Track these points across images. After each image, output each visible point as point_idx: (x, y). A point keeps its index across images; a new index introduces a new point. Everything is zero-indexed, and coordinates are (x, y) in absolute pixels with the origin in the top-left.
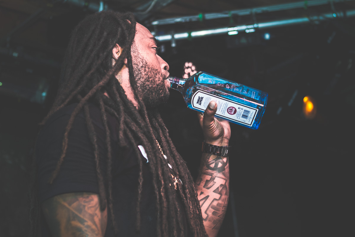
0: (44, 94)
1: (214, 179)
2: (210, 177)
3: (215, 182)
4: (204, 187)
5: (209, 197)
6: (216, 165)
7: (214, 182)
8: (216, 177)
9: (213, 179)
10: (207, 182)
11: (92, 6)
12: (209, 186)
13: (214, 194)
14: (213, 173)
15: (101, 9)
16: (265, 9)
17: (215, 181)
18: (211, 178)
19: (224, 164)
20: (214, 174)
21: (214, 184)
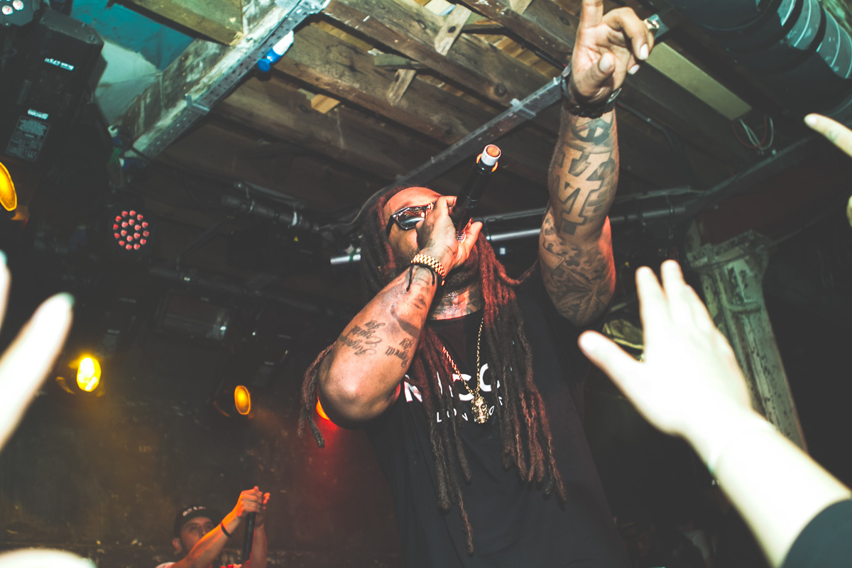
0: (223, 328)
1: (587, 157)
2: (580, 153)
3: (590, 163)
4: (570, 172)
5: (581, 192)
6: (592, 131)
7: (587, 163)
8: (590, 153)
9: (585, 157)
10: (574, 161)
11: (283, 217)
12: (579, 169)
13: (589, 183)
14: (584, 146)
15: (295, 221)
16: (499, 217)
17: (589, 161)
18: (582, 155)
19: (607, 127)
20: (585, 148)
21: (586, 167)
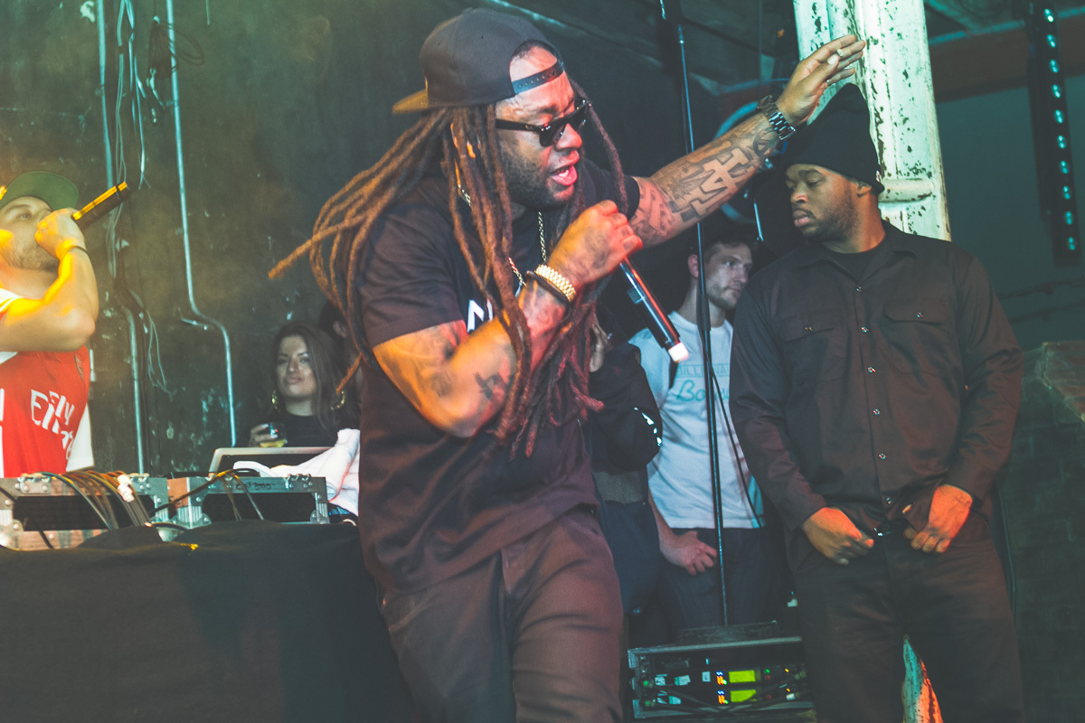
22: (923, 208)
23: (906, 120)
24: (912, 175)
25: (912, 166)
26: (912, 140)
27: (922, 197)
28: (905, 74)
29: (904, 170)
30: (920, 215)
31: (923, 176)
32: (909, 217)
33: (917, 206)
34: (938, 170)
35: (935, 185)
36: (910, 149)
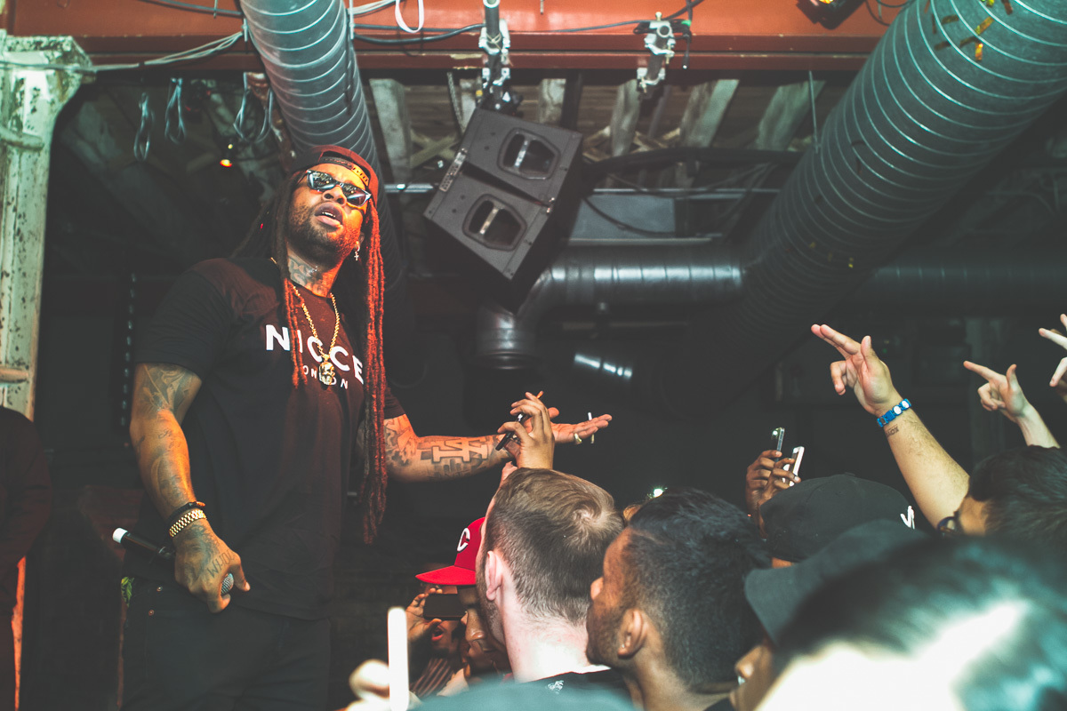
13: (468, 454)
22: (19, 388)
23: (18, 329)
24: (16, 366)
25: (17, 359)
26: (20, 343)
27: (20, 381)
28: (24, 300)
29: (11, 361)
30: (16, 392)
31: (23, 367)
32: (9, 392)
33: (15, 386)
34: (34, 365)
35: (29, 374)
36: (17, 349)
